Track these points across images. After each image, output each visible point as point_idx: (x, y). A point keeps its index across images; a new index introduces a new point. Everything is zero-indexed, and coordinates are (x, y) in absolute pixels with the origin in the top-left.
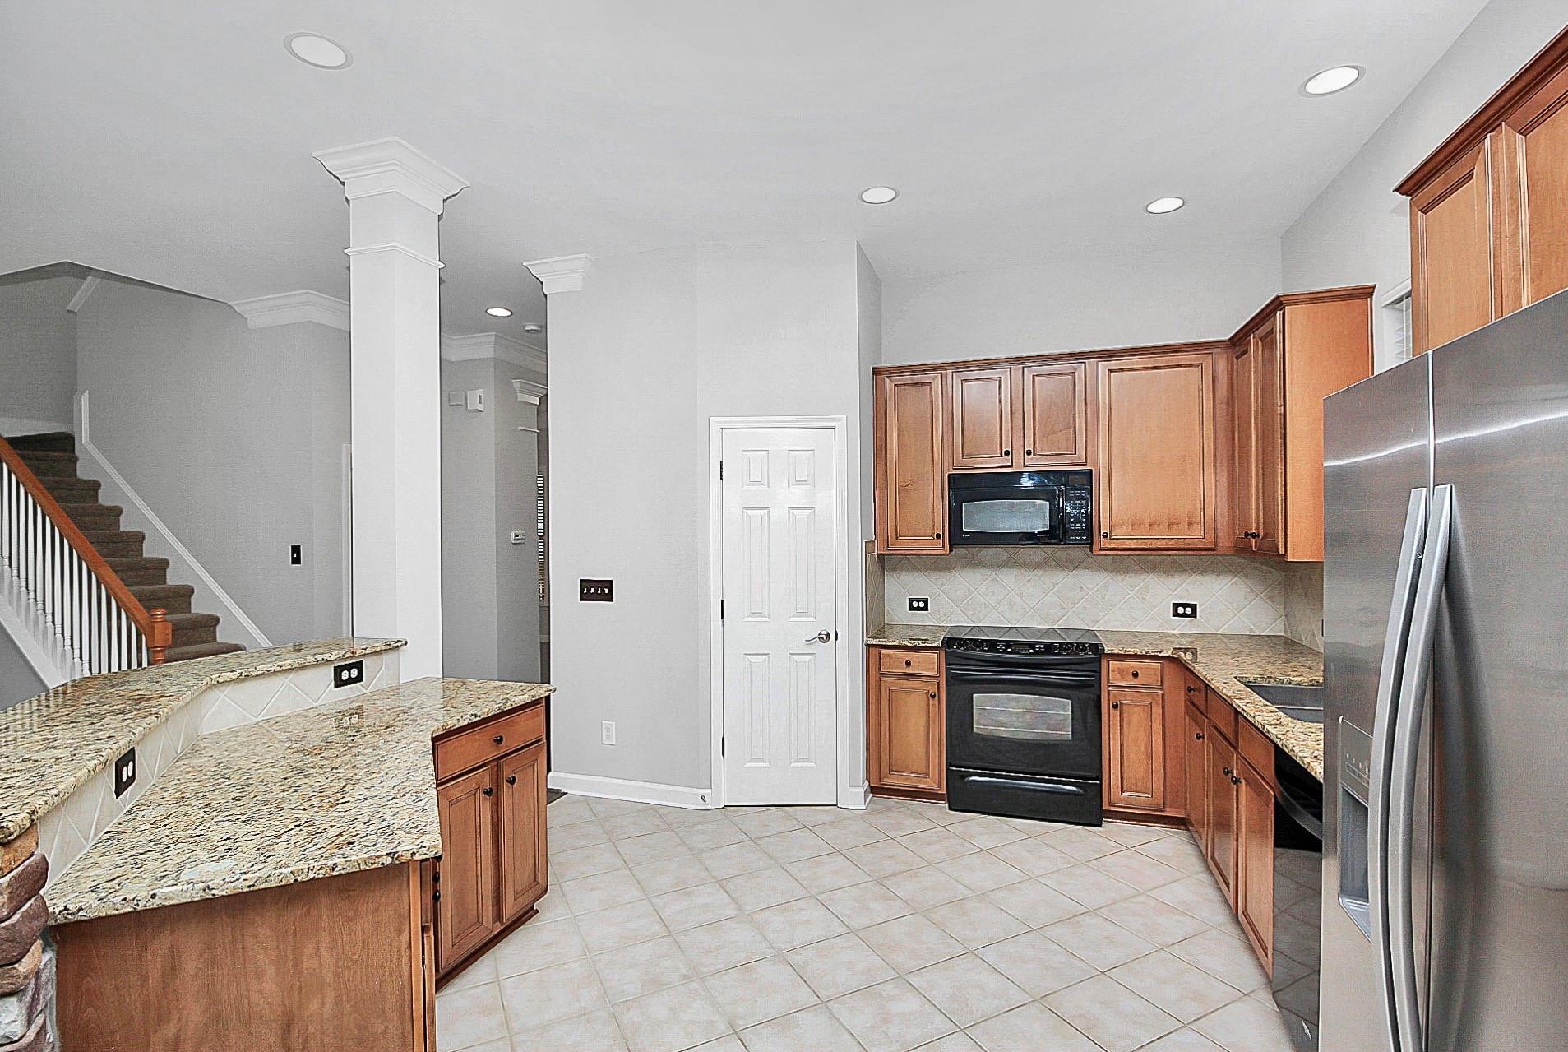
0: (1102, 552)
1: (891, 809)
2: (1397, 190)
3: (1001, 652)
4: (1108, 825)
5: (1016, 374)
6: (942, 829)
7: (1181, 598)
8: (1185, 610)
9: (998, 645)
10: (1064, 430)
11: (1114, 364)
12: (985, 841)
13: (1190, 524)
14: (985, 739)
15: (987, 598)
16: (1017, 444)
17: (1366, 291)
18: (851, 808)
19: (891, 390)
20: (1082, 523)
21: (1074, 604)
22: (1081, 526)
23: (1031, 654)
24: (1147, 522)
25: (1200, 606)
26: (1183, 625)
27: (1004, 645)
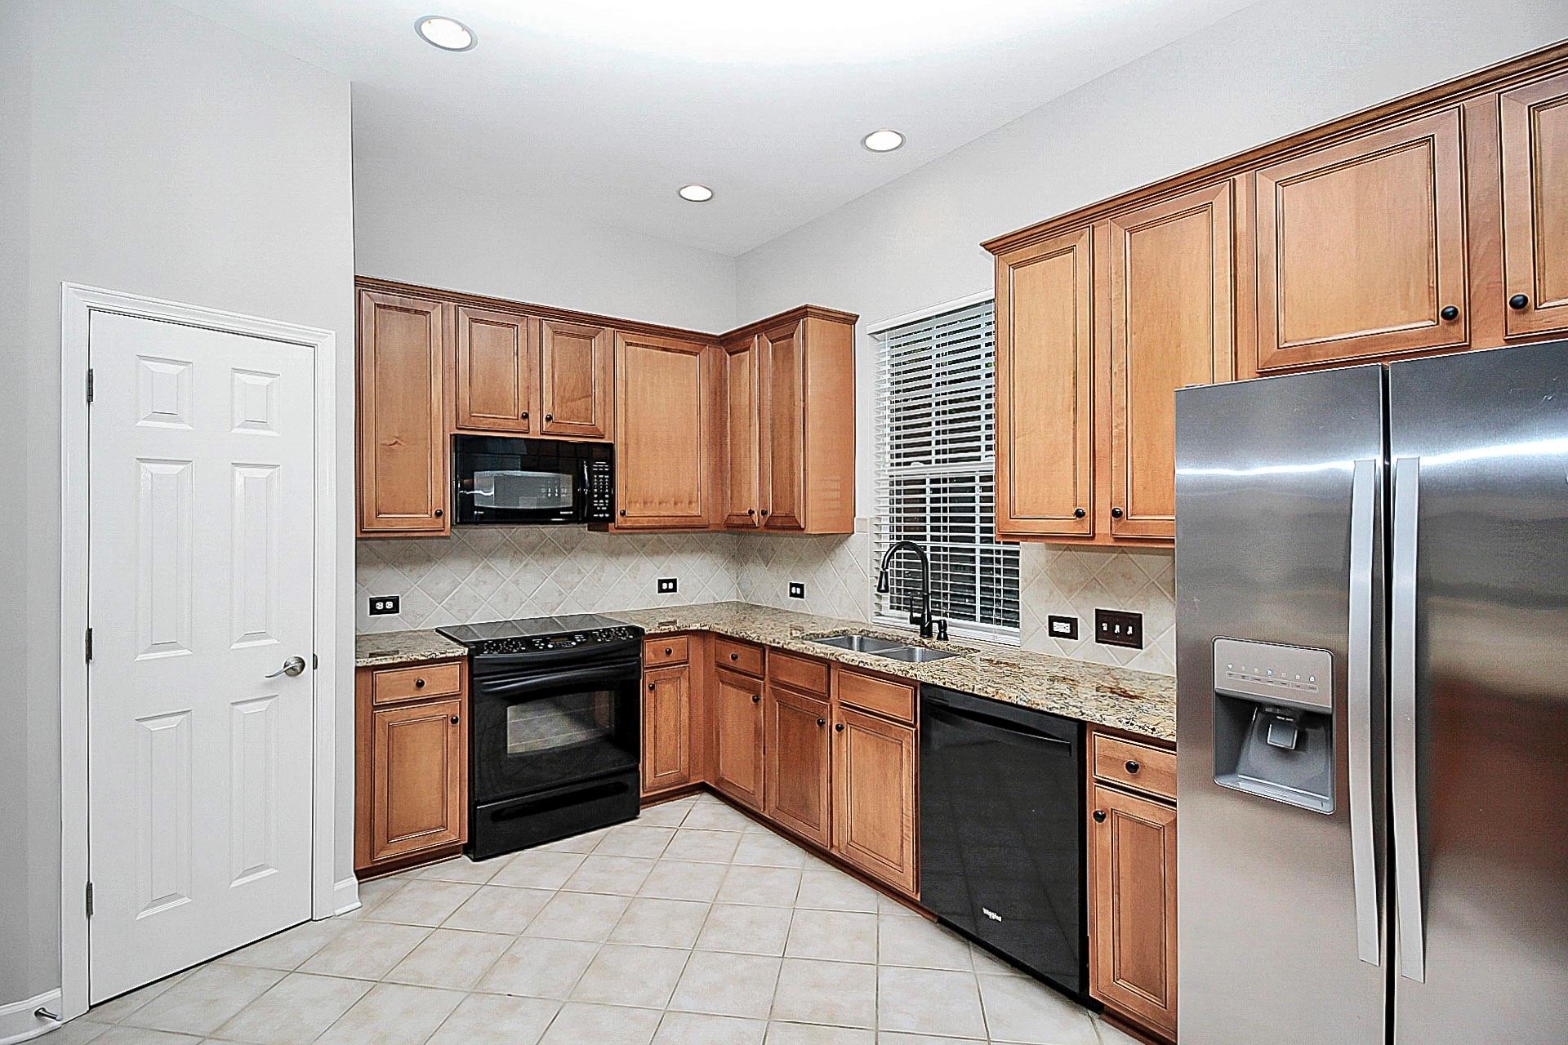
0: (618, 531)
1: (396, 891)
2: (984, 245)
3: (541, 650)
4: (644, 813)
5: (534, 327)
6: (485, 887)
7: (665, 575)
8: (667, 586)
9: (535, 642)
10: (583, 397)
11: (632, 337)
12: (552, 880)
13: (690, 503)
14: (523, 759)
15: (476, 589)
16: (535, 407)
17: (851, 318)
18: (338, 912)
19: (370, 313)
20: (605, 499)
21: (571, 589)
22: (604, 503)
23: (574, 647)
24: (657, 501)
25: (680, 580)
26: (666, 600)
27: (541, 642)
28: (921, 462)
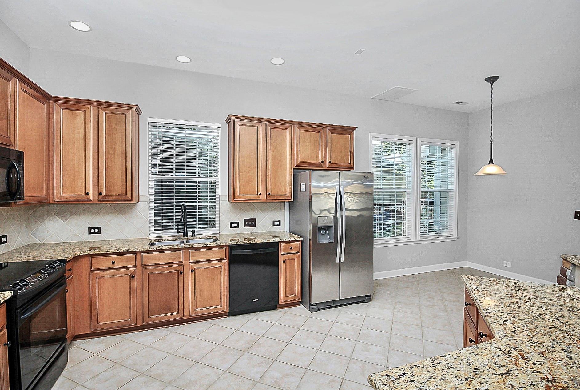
7: (2, 233)
11: (24, 86)
24: (31, 187)
25: (8, 236)
26: (3, 248)
28: (170, 175)
